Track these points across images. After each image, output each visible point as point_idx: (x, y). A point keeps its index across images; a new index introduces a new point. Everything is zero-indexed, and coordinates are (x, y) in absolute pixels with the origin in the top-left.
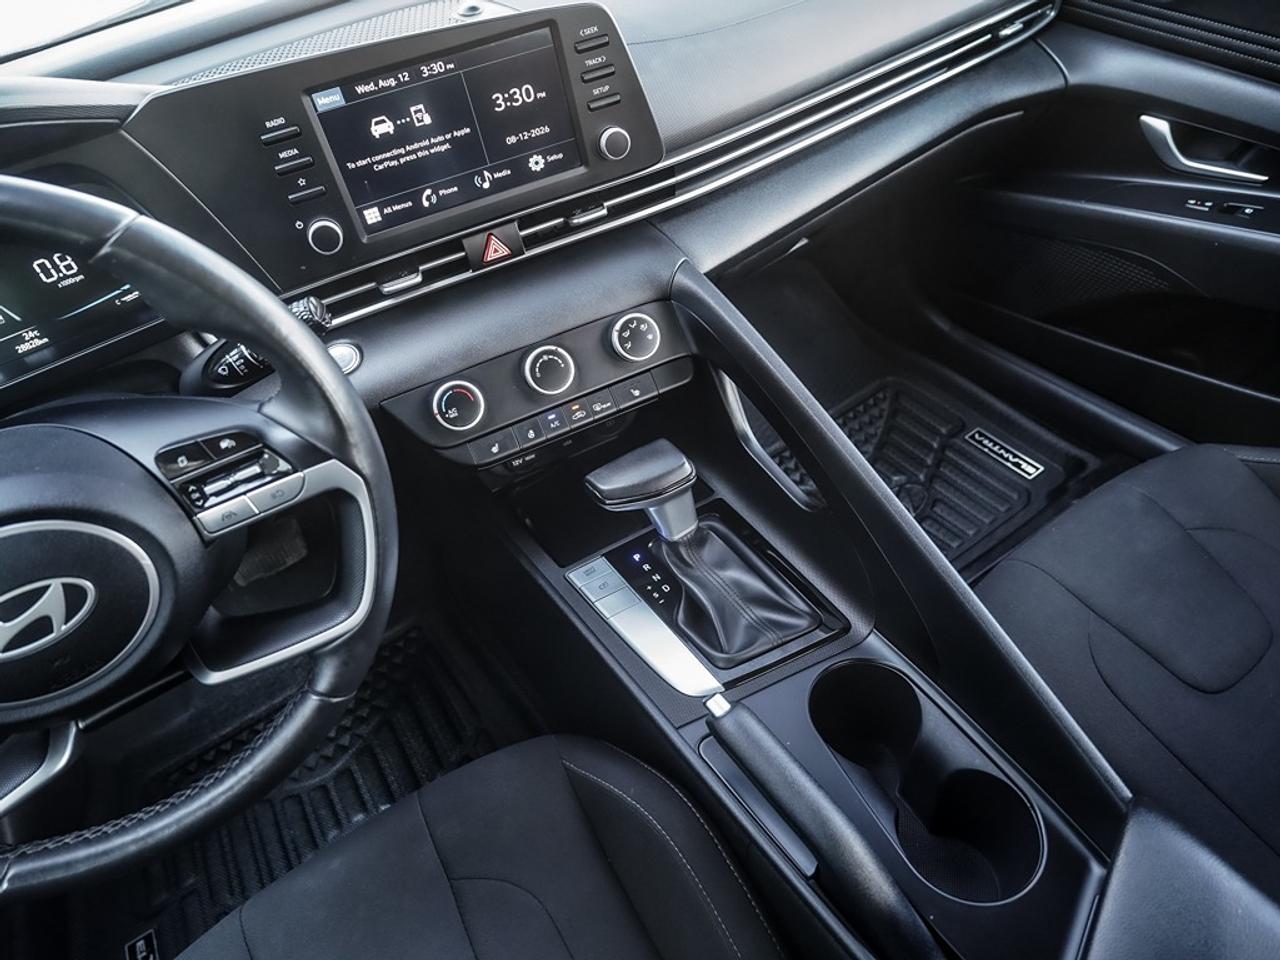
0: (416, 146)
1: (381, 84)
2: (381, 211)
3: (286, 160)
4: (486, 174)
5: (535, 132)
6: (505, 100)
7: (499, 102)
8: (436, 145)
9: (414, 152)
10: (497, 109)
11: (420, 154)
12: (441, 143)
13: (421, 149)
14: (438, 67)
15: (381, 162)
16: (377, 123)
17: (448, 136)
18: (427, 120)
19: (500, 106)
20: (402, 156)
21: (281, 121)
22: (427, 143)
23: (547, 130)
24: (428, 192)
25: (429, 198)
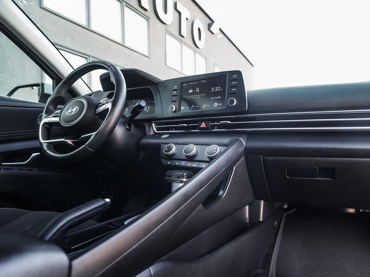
0: (195, 96)
1: (194, 83)
2: (184, 108)
3: (174, 93)
4: (205, 105)
5: (218, 98)
6: (214, 89)
7: (213, 89)
8: (198, 96)
9: (194, 97)
10: (212, 91)
11: (195, 98)
12: (199, 96)
13: (195, 97)
14: (204, 81)
15: (188, 98)
16: (190, 90)
17: (201, 95)
18: (198, 91)
19: (212, 90)
20: (192, 97)
21: (176, 87)
22: (197, 95)
23: (220, 97)
24: (193, 106)
25: (193, 107)
